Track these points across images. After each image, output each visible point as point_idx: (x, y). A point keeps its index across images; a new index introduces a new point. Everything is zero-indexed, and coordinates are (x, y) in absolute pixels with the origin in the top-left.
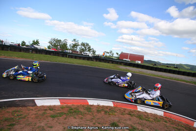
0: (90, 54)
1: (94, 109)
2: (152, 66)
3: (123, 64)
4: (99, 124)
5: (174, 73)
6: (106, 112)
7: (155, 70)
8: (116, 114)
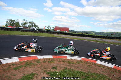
0: (36, 29)
1: (42, 61)
2: (74, 33)
3: (56, 33)
4: (46, 69)
5: (86, 37)
6: (49, 62)
7: (76, 36)
8: (55, 62)
